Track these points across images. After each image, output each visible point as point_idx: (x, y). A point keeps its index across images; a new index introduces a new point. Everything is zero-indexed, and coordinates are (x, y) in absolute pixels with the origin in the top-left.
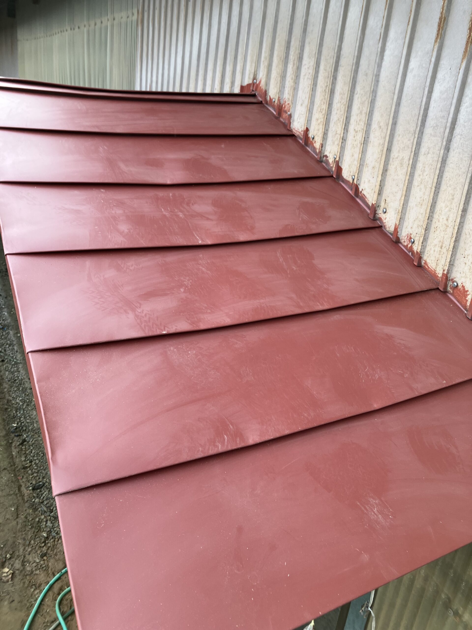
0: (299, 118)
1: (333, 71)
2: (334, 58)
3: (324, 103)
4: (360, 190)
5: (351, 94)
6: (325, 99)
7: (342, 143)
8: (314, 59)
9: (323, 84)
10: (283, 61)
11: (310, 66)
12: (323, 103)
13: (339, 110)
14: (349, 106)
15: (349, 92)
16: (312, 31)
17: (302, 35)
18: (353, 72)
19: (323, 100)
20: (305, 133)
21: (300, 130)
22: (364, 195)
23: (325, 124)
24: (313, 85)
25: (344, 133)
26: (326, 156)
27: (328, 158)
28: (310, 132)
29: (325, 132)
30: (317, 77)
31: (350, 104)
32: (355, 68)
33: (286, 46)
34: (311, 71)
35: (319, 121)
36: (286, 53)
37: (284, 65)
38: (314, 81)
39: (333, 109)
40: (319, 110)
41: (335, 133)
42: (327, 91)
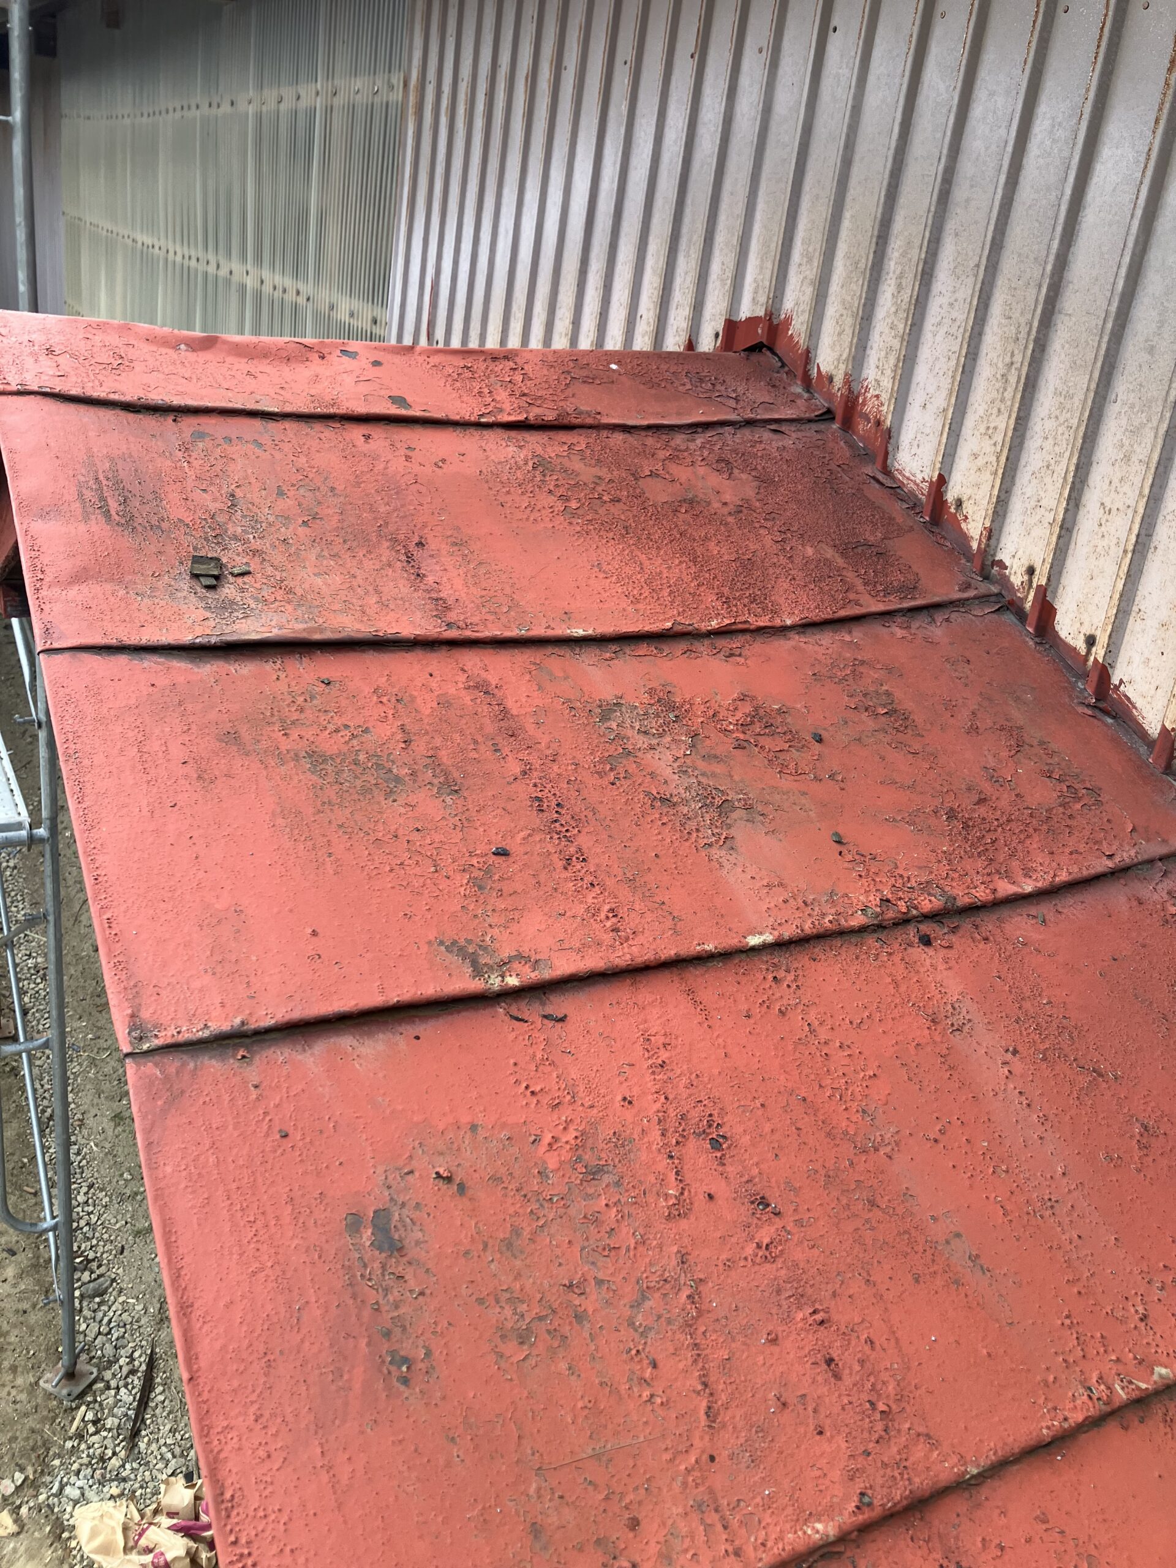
0: (916, 443)
1: (1036, 324)
2: (1040, 286)
3: (999, 410)
4: (1115, 681)
5: (1097, 400)
6: (1002, 400)
7: (1059, 537)
8: (970, 281)
9: (999, 356)
10: (864, 273)
11: (956, 300)
12: (995, 411)
13: (1051, 441)
14: (1089, 434)
15: (1092, 395)
16: (968, 201)
17: (933, 209)
18: (1106, 339)
19: (998, 402)
20: (934, 489)
21: (919, 478)
22: (1128, 699)
23: (1003, 474)
24: (966, 357)
25: (1066, 510)
26: (1002, 565)
27: (1007, 572)
28: (950, 487)
29: (1002, 498)
30: (980, 334)
31: (1091, 429)
32: (1113, 326)
33: (876, 233)
34: (963, 315)
35: (980, 461)
36: (875, 252)
37: (869, 286)
38: (969, 346)
39: (1028, 434)
40: (983, 430)
41: (1033, 503)
42: (1013, 380)
